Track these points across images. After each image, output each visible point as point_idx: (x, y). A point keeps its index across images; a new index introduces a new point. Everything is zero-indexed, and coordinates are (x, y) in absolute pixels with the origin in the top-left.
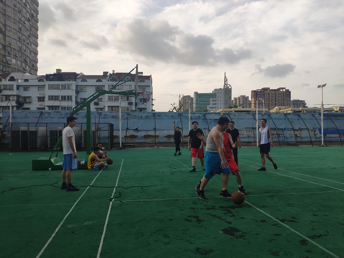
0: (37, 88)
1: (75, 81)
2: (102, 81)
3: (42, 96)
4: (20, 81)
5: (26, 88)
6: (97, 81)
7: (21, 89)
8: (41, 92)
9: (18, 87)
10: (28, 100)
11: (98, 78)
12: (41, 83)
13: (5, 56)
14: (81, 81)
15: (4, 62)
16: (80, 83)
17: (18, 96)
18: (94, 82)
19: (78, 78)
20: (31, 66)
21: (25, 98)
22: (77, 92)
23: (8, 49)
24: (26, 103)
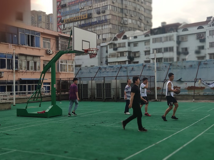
0: (143, 43)
1: (177, 31)
2: (203, 28)
3: (148, 49)
4: (130, 38)
5: (135, 44)
6: (198, 29)
7: (132, 45)
8: (147, 46)
9: (129, 44)
10: (137, 55)
11: (200, 25)
12: (147, 38)
13: (122, 18)
14: (183, 31)
15: (121, 24)
16: (181, 33)
17: (129, 52)
18: (195, 30)
19: (179, 29)
20: (146, 23)
21: (135, 53)
22: (179, 43)
23: (125, 11)
24: (136, 57)
